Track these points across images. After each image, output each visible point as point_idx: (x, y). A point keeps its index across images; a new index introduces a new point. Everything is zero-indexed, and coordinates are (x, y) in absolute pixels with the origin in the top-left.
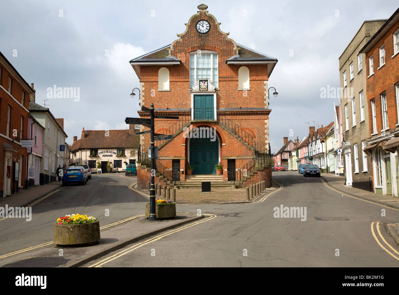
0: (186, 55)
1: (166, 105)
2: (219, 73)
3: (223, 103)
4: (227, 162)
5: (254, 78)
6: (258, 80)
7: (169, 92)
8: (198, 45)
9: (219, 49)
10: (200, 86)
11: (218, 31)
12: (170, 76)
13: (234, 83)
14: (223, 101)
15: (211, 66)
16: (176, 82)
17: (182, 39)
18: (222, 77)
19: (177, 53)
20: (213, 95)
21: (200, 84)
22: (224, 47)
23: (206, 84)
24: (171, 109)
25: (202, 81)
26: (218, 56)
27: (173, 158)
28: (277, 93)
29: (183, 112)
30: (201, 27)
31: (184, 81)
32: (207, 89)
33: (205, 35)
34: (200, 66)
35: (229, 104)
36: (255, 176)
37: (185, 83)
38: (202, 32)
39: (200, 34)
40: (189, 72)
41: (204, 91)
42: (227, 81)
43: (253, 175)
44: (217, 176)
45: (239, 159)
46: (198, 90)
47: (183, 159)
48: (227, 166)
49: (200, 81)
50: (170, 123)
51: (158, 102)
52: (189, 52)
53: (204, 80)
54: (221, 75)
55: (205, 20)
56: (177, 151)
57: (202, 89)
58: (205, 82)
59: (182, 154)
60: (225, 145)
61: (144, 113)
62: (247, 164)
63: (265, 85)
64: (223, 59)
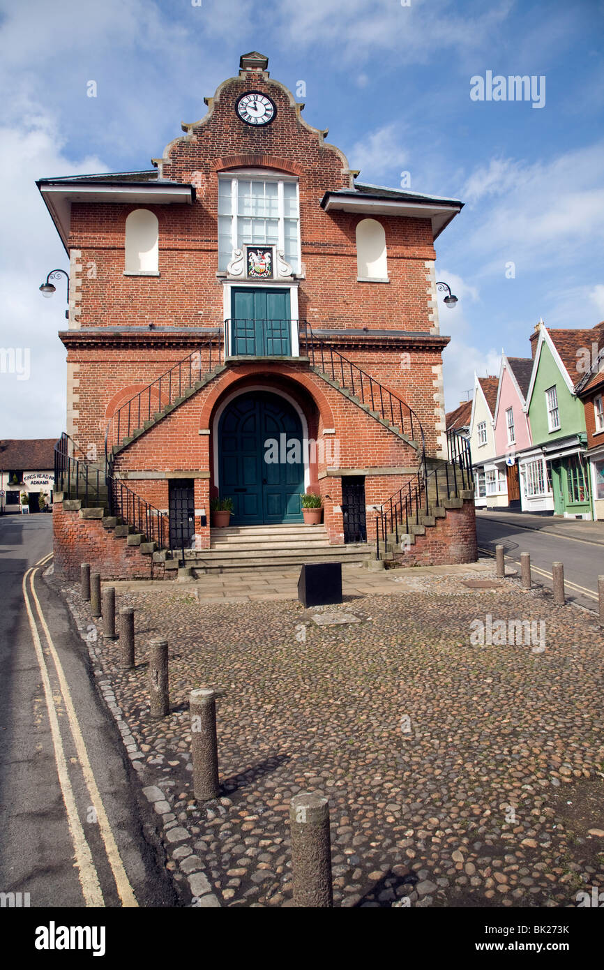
0: (208, 178)
1: (146, 317)
2: (302, 233)
3: (316, 316)
4: (339, 486)
5: (399, 250)
6: (408, 258)
7: (158, 280)
8: (242, 154)
9: (301, 168)
10: (249, 264)
11: (298, 123)
12: (160, 232)
13: (345, 260)
14: (316, 310)
15: (280, 213)
16: (177, 250)
17: (195, 137)
18: (311, 244)
19: (180, 171)
20: (289, 289)
21: (248, 258)
22: (316, 165)
23: (267, 260)
24: (163, 329)
25: (254, 250)
26: (298, 187)
27: (172, 476)
28: (454, 299)
29: (201, 338)
30: (251, 112)
31: (204, 250)
32: (269, 273)
33: (261, 129)
34: (248, 212)
35: (332, 319)
36: (439, 529)
37: (203, 255)
38: (253, 121)
39: (249, 128)
40: (216, 224)
41: (263, 277)
42: (324, 254)
43: (433, 523)
44: (306, 530)
45: (375, 475)
46: (244, 275)
47: (205, 479)
48: (340, 499)
49: (249, 250)
50: (158, 371)
51: (124, 307)
52: (217, 171)
53: (260, 249)
54: (308, 238)
55: (260, 93)
56: (185, 451)
57: (255, 272)
58: (263, 254)
59: (200, 461)
60: (332, 434)
61: (79, 337)
62: (400, 491)
63: (427, 271)
64: (314, 194)
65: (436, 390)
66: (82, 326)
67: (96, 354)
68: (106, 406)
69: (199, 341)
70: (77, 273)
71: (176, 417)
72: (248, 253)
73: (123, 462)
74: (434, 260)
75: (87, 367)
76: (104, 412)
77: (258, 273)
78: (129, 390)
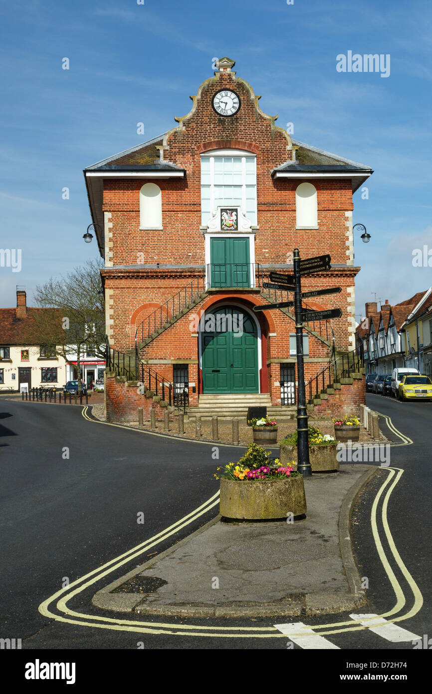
0: (194, 159)
1: (155, 258)
2: (258, 196)
3: (267, 255)
4: (279, 369)
5: (326, 205)
6: (333, 210)
7: (162, 233)
8: (216, 140)
9: (258, 147)
10: (222, 220)
11: (256, 112)
12: (163, 199)
13: (287, 214)
14: (267, 250)
15: (243, 181)
16: (174, 211)
17: (184, 128)
18: (264, 204)
19: (175, 154)
20: (249, 238)
21: (221, 217)
22: (268, 145)
23: (234, 218)
24: (166, 266)
25: (226, 210)
26: (255, 161)
27: (175, 362)
28: (369, 236)
29: (190, 272)
30: (223, 106)
31: (191, 211)
32: (235, 226)
33: (230, 119)
35: (278, 257)
36: (337, 396)
37: (191, 214)
38: (224, 113)
39: (222, 119)
40: (200, 191)
41: (231, 230)
42: (273, 211)
43: (333, 393)
46: (219, 229)
47: (194, 364)
48: (278, 377)
50: (164, 294)
52: (200, 154)
53: (229, 210)
54: (262, 200)
55: (229, 90)
56: (182, 347)
57: (226, 226)
58: (232, 213)
59: (192, 353)
60: (274, 336)
61: (113, 272)
63: (347, 219)
64: (266, 167)
65: (350, 304)
66: (114, 265)
67: (123, 283)
68: (131, 317)
69: (189, 274)
70: (109, 228)
71: (177, 326)
72: (221, 213)
73: (145, 353)
74: (352, 210)
75: (117, 291)
76: (130, 320)
77: (228, 227)
78: (144, 307)
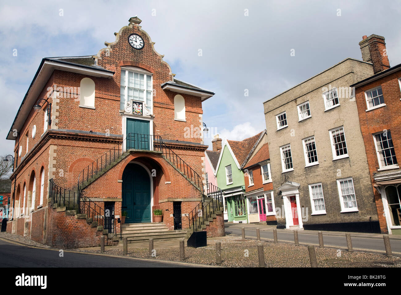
0: (117, 69)
1: (89, 127)
2: (154, 98)
3: (159, 133)
4: (172, 206)
5: (190, 109)
6: (193, 112)
7: (94, 111)
8: (131, 60)
9: (154, 70)
10: (133, 108)
11: (153, 51)
12: (96, 89)
13: (170, 111)
14: (159, 131)
15: (145, 88)
16: (103, 98)
17: (111, 49)
18: (157, 103)
19: (105, 63)
20: (149, 121)
21: (133, 106)
22: (160, 70)
23: (141, 108)
24: (96, 133)
25: (136, 103)
26: (152, 77)
27: (106, 200)
28: (208, 130)
29: (113, 139)
30: (134, 43)
31: (115, 100)
32: (141, 113)
33: (139, 51)
34: (132, 86)
35: (165, 135)
37: (114, 102)
38: (135, 47)
39: (133, 49)
40: (119, 89)
41: (139, 115)
42: (162, 108)
43: (212, 220)
44: (156, 225)
45: (185, 201)
46: (131, 113)
47: (120, 202)
48: (172, 211)
49: (134, 102)
50: (94, 152)
51: (79, 121)
52: (121, 66)
53: (138, 103)
54: (156, 100)
55: (138, 35)
56: (112, 189)
57: (136, 112)
58: (139, 105)
59: (118, 194)
60: (170, 184)
61: (58, 134)
62: (196, 208)
63: (200, 118)
64: (159, 82)
65: (203, 167)
66: (59, 128)
67: (65, 142)
68: (69, 167)
69: (112, 140)
70: (57, 103)
71: (108, 174)
72: (133, 104)
73: (85, 193)
74: (202, 114)
75: (60, 148)
76: (68, 169)
77: (137, 113)
78: (79, 160)
